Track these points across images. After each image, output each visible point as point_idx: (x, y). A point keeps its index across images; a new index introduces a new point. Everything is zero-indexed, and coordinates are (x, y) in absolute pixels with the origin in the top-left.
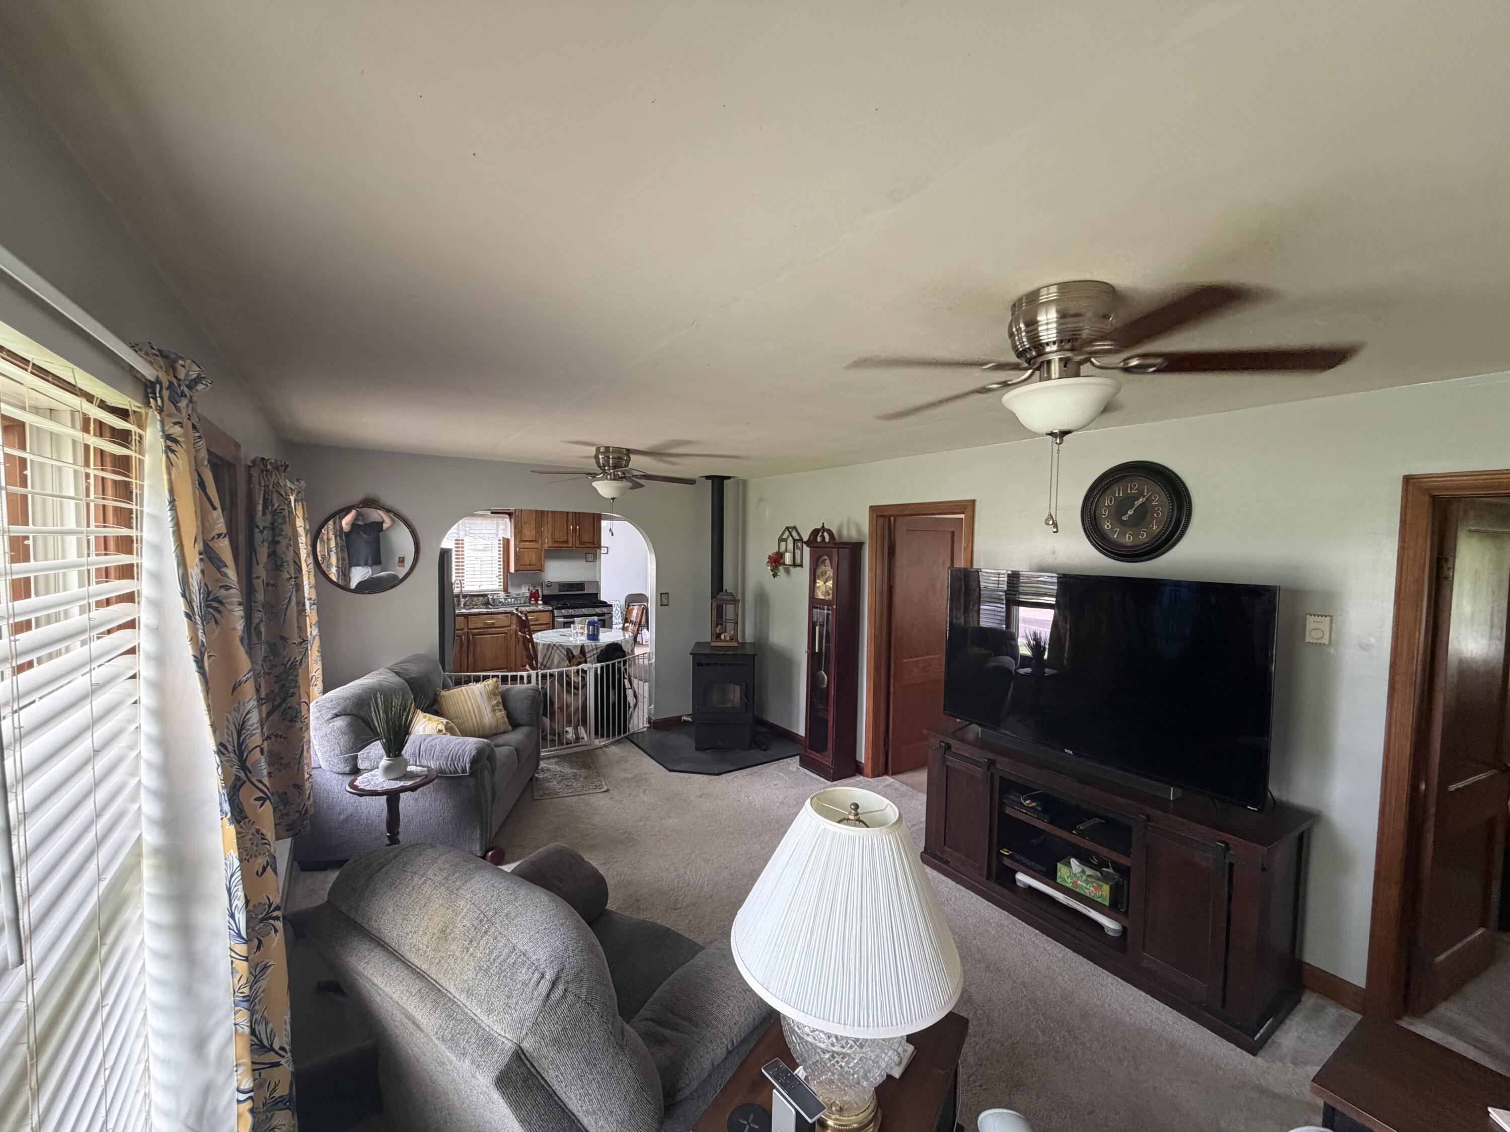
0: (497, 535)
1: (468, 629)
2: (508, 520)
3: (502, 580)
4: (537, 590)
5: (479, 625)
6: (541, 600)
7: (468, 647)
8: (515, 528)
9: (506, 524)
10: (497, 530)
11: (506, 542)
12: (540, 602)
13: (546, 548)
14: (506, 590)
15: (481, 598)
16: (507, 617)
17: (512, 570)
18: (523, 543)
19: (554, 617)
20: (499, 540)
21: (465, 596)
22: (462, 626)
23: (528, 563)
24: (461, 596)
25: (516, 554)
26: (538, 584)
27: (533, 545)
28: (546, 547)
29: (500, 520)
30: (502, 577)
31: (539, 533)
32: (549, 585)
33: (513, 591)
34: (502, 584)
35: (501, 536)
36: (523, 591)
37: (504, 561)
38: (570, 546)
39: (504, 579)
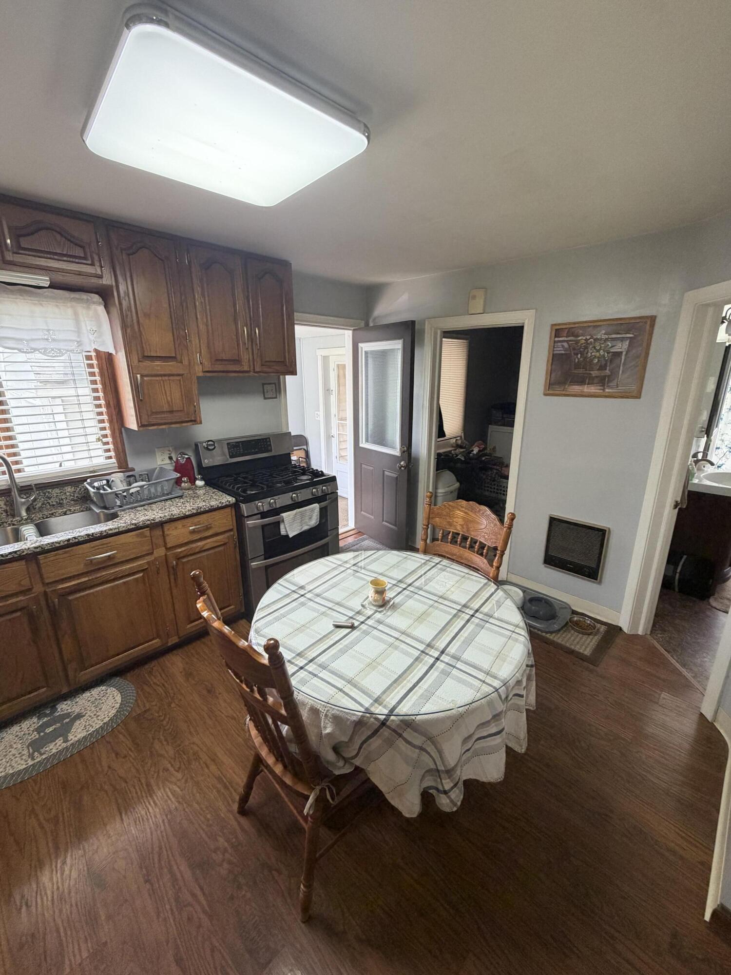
0: (80, 343)
1: (45, 584)
2: (101, 309)
3: (111, 446)
4: (189, 458)
5: (73, 570)
6: (202, 479)
7: (55, 626)
8: (124, 327)
9: (97, 317)
10: (79, 332)
11: (106, 362)
12: (200, 483)
13: (201, 374)
14: (123, 465)
15: (69, 489)
16: (142, 535)
17: (132, 423)
18: (147, 363)
19: (240, 518)
20: (89, 358)
21: (26, 490)
22: (26, 582)
23: (166, 408)
24: (15, 493)
25: (136, 388)
26: (188, 446)
27: (170, 367)
28: (199, 371)
29: (81, 309)
30: (110, 439)
31: (180, 339)
32: (211, 446)
33: (139, 465)
34: (112, 454)
35: (90, 347)
36: (159, 462)
37: (108, 406)
38: (246, 368)
39: (115, 443)
